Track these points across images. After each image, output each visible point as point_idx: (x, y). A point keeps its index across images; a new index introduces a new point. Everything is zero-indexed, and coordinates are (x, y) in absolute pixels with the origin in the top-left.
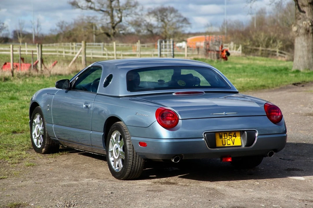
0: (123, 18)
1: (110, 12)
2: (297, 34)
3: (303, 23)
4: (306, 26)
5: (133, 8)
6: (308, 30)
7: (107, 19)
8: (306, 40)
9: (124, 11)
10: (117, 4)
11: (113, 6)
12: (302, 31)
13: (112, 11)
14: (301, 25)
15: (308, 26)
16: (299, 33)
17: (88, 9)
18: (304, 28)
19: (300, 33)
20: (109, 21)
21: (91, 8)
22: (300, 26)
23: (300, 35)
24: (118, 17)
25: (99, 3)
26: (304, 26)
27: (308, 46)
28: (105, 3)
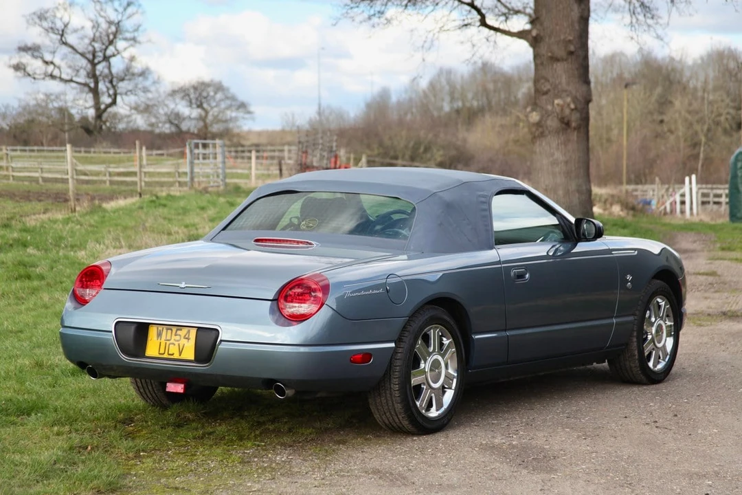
0: (119, 99)
1: (92, 85)
2: (540, 130)
3: (556, 102)
4: (562, 110)
5: (141, 78)
6: (566, 120)
7: (86, 101)
8: (563, 146)
9: (121, 84)
10: (106, 71)
11: (98, 73)
12: (552, 123)
13: (96, 83)
14: (550, 108)
15: (567, 111)
16: (545, 129)
17: (47, 78)
18: (558, 115)
19: (547, 127)
20: (91, 102)
21: (52, 77)
22: (547, 111)
23: (547, 132)
24: (109, 96)
25: (70, 67)
26: (558, 109)
27: (566, 162)
28: (81, 68)
